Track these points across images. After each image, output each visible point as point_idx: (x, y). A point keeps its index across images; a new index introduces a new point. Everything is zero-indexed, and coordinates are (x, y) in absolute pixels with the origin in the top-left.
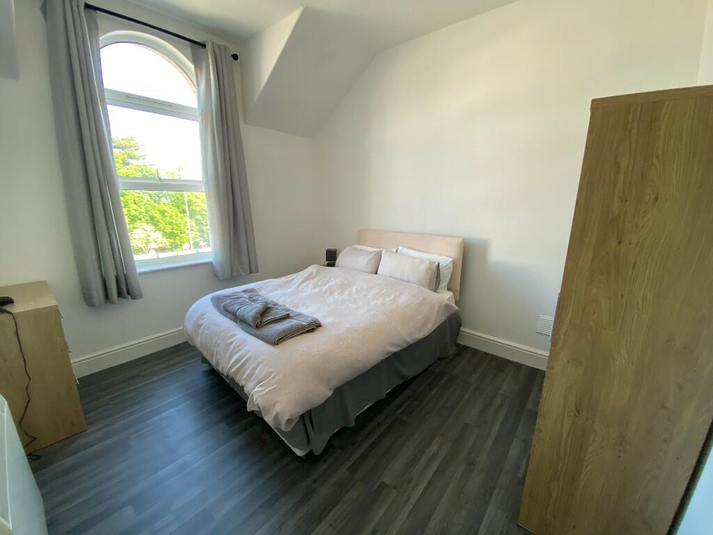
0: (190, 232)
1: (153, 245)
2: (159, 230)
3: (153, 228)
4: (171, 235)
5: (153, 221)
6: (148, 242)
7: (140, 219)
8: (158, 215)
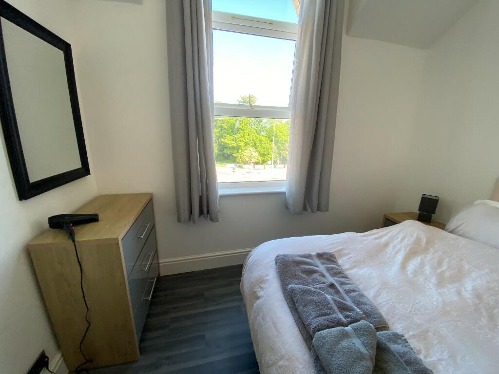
0: (273, 154)
1: (253, 160)
2: (257, 151)
3: (255, 150)
4: (263, 155)
5: (255, 146)
6: (251, 158)
7: (249, 145)
8: (258, 142)
